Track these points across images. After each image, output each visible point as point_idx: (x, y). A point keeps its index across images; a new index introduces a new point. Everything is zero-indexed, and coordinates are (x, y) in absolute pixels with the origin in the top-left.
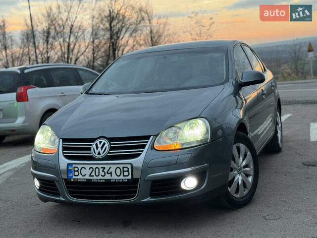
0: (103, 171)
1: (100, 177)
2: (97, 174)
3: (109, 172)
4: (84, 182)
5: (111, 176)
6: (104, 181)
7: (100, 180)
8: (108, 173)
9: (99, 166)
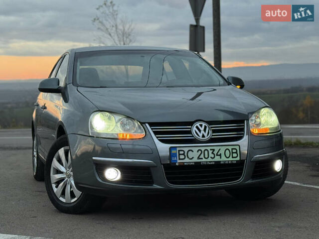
0: (212, 153)
1: (210, 159)
2: (206, 156)
3: (219, 154)
4: (192, 165)
5: (221, 158)
6: (214, 163)
7: (210, 162)
8: (217, 155)
9: (209, 148)
